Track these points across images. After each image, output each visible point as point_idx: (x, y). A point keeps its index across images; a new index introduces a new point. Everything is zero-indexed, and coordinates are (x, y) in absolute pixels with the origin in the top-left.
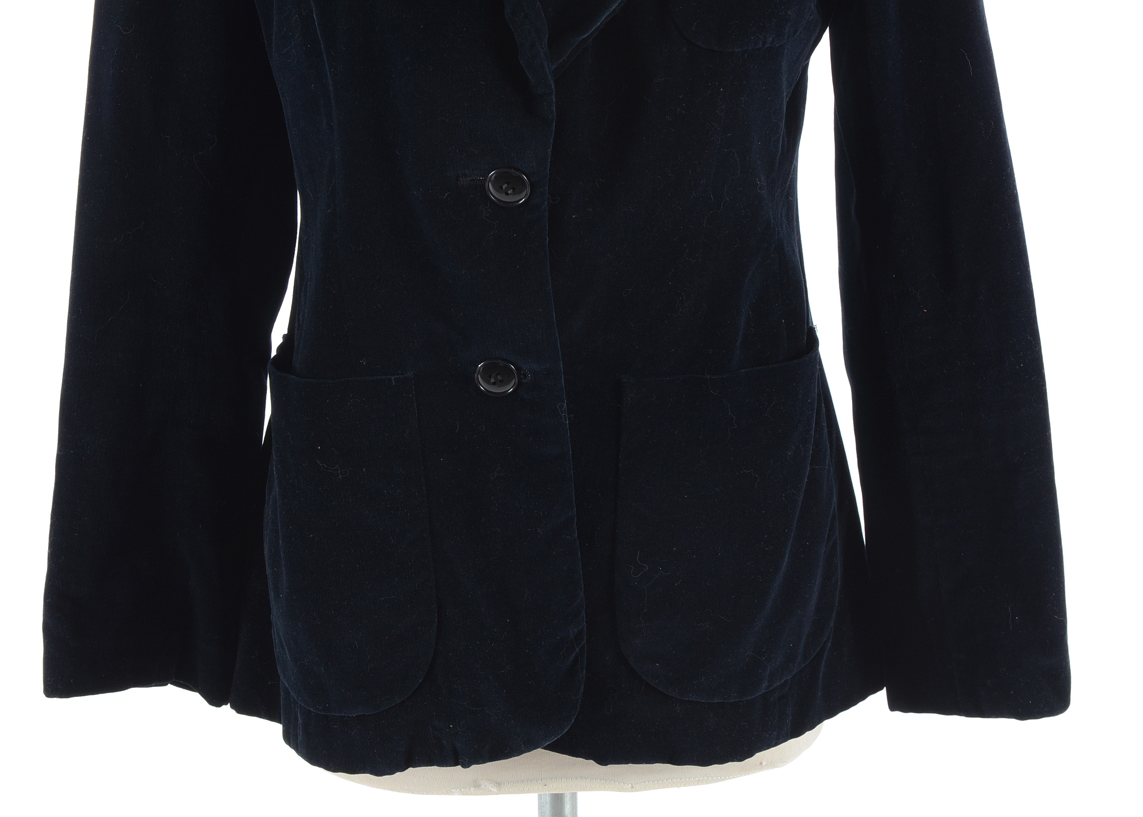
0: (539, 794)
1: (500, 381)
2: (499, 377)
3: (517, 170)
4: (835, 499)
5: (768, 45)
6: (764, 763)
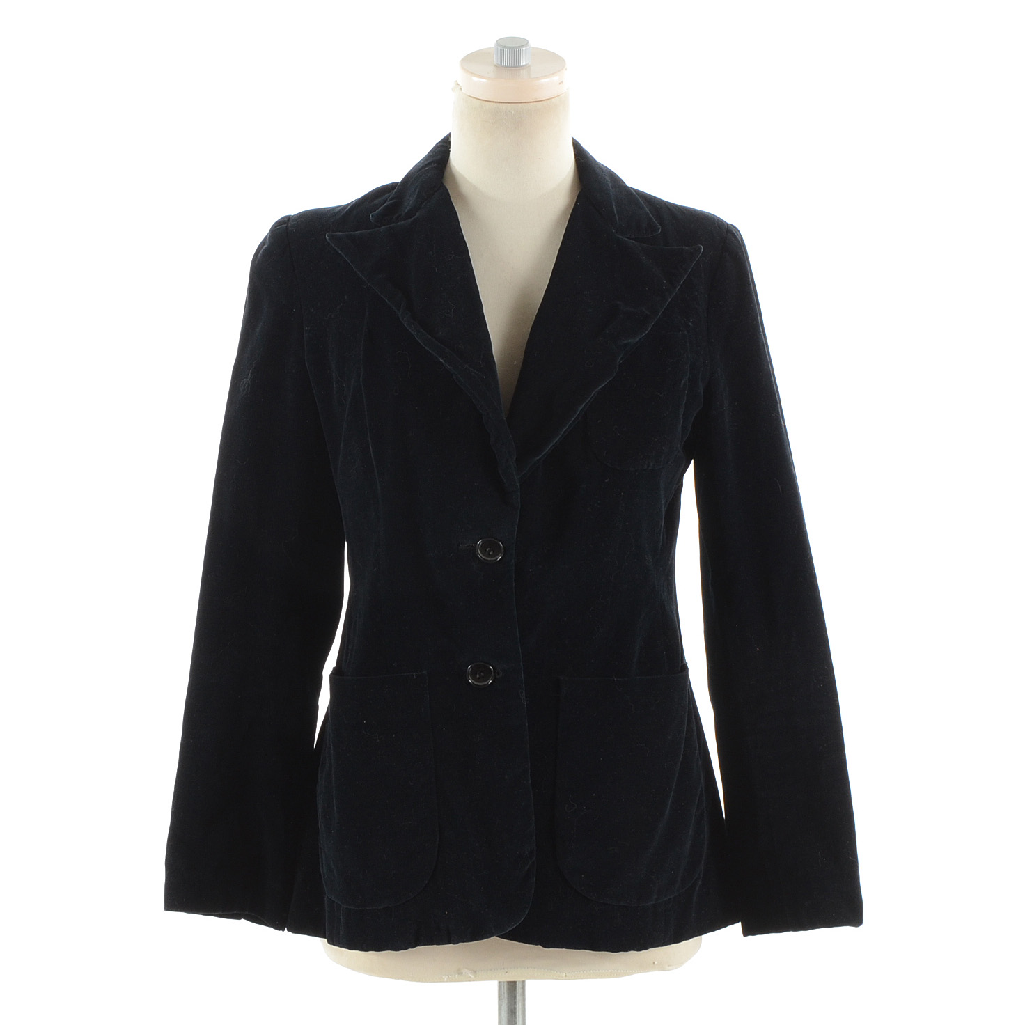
0: (500, 982)
1: (483, 677)
2: (482, 674)
3: (496, 539)
4: (702, 781)
5: (650, 468)
6: (656, 963)
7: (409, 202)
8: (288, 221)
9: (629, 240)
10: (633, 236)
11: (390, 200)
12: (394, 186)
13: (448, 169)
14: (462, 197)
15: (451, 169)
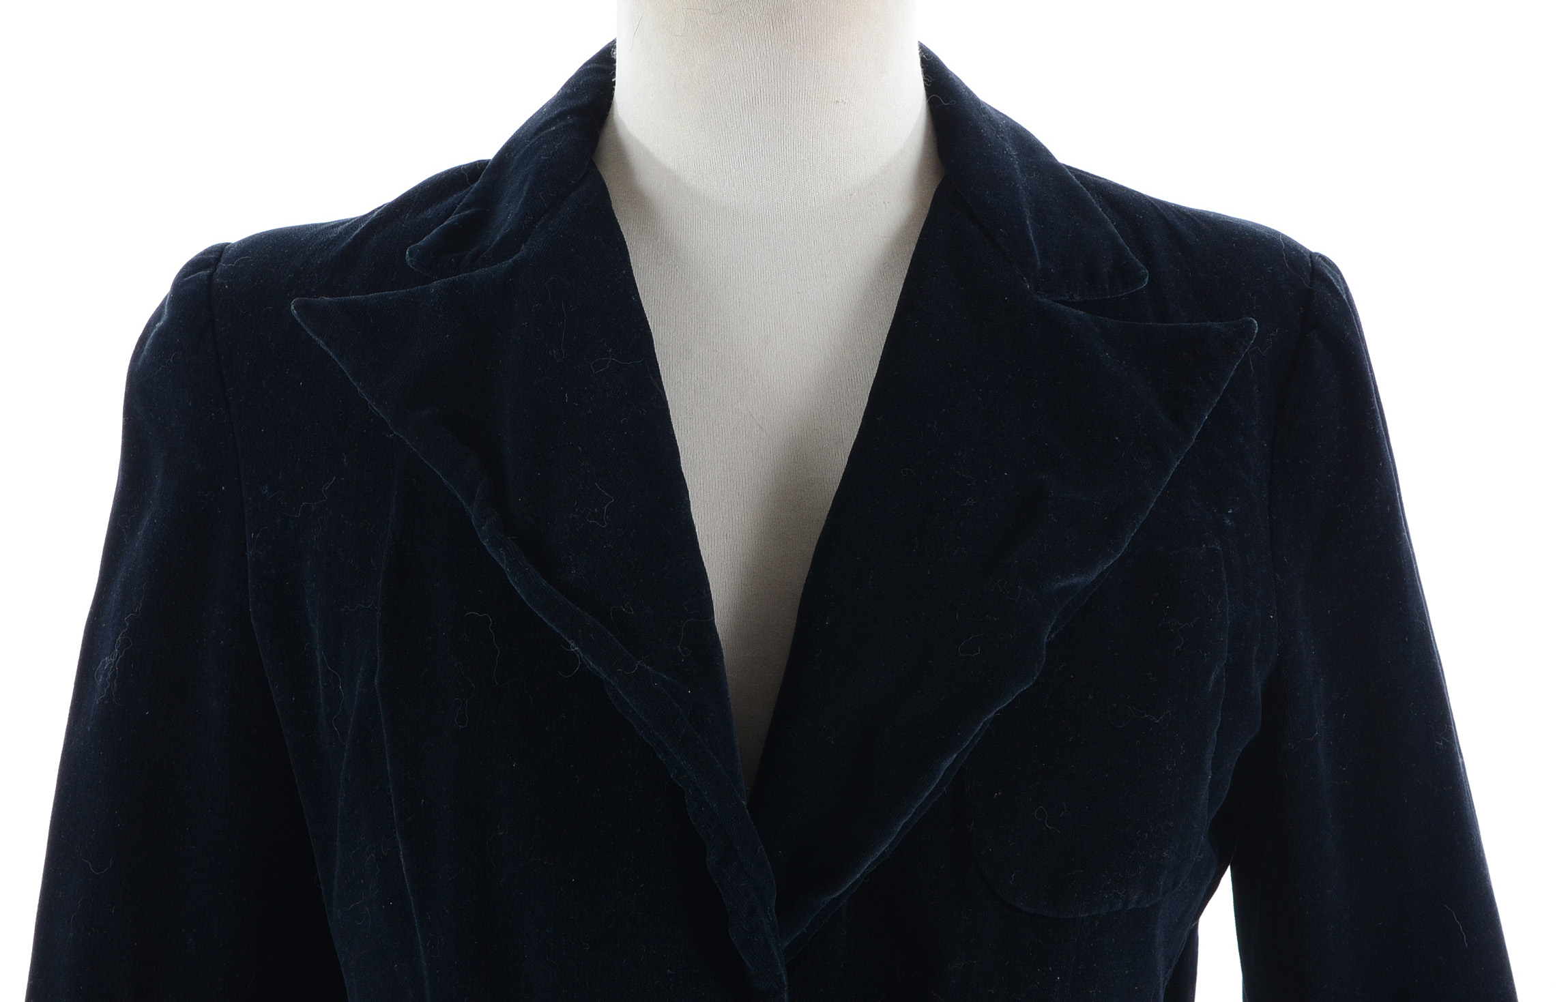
7: (508, 214)
8: (218, 260)
9: (1068, 309)
10: (1077, 298)
11: (463, 209)
12: (475, 170)
13: (608, 129)
14: (638, 198)
15: (615, 130)
